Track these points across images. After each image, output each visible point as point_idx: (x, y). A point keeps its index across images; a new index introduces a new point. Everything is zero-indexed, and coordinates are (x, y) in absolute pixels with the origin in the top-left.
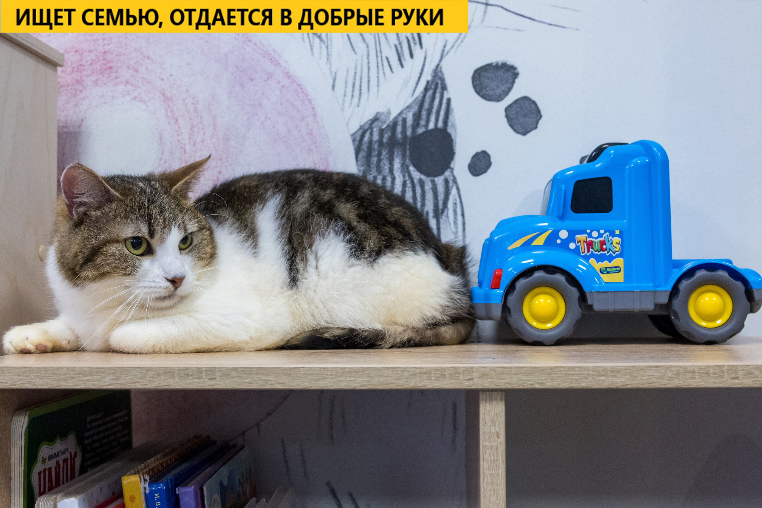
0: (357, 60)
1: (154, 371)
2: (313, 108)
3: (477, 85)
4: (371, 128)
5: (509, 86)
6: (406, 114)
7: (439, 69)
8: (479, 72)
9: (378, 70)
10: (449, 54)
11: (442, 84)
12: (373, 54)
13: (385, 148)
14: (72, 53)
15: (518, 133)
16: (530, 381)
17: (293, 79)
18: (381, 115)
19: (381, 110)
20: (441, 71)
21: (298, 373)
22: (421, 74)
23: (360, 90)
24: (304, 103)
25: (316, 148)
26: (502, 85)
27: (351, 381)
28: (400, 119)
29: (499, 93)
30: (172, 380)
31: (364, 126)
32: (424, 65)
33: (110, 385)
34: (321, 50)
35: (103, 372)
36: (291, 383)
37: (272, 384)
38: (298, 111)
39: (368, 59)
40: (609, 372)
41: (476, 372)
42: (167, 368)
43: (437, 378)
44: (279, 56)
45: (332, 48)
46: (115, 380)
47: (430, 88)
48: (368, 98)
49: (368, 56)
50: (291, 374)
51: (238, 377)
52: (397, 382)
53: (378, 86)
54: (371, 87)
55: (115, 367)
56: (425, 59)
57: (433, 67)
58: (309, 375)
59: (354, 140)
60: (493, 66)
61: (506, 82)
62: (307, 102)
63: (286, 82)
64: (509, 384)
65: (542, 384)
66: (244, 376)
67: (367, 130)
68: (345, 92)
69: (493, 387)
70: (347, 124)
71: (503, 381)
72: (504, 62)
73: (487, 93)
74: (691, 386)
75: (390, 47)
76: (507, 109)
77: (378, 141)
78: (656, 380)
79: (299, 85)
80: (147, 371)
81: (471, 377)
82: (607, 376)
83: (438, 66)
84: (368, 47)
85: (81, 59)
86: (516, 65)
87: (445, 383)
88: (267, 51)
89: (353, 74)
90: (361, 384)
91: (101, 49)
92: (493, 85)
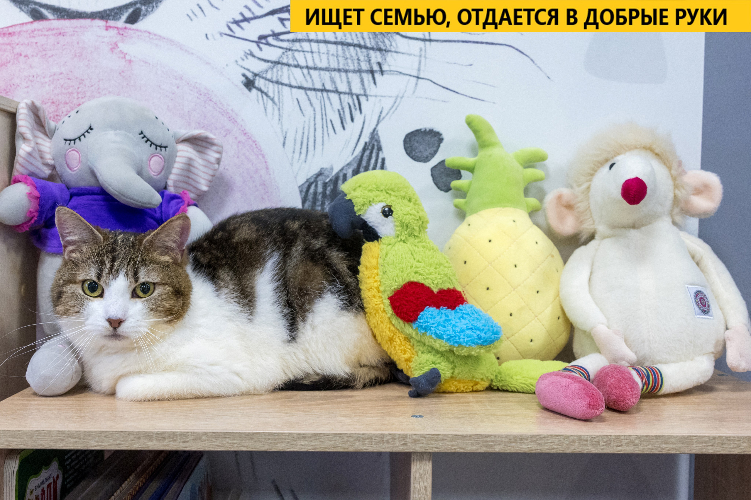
0: (305, 122)
1: (134, 435)
2: (266, 162)
3: (408, 147)
4: (316, 181)
5: (435, 149)
6: (346, 171)
7: (376, 132)
8: (410, 136)
9: (323, 131)
10: (385, 120)
11: (377, 146)
12: (318, 117)
13: (328, 199)
14: (49, 104)
15: (441, 190)
16: (453, 446)
17: (248, 136)
18: (325, 170)
19: (325, 166)
20: (377, 134)
21: (259, 437)
22: (360, 136)
23: (307, 148)
24: (258, 157)
25: (268, 197)
26: (429, 148)
27: (304, 445)
28: (341, 175)
29: (427, 155)
30: (151, 443)
31: (310, 180)
32: (363, 128)
33: (96, 446)
34: (274, 112)
35: (89, 435)
36: (253, 446)
37: (237, 447)
38: (252, 164)
39: (314, 121)
40: (519, 439)
41: (409, 438)
42: (146, 432)
43: (377, 443)
44: (237, 115)
45: (283, 110)
46: (101, 442)
47: (368, 149)
48: (314, 155)
49: (315, 118)
50: (253, 439)
51: (208, 440)
52: (343, 445)
53: (323, 145)
54: (316, 146)
55: (100, 431)
56: (364, 123)
57: (371, 130)
58: (269, 439)
59: (301, 192)
60: (422, 132)
61: (433, 146)
62: (260, 157)
63: (242, 138)
64: (436, 448)
65: (463, 449)
66: (214, 439)
67: (312, 183)
68: (294, 149)
69: (423, 450)
70: (295, 177)
71: (432, 446)
72: (432, 129)
73: (416, 155)
74: (584, 452)
75: (334, 111)
76: (432, 170)
77: (322, 192)
78: (556, 447)
79: (254, 141)
80: (128, 434)
81: (406, 442)
82: (517, 443)
83: (375, 129)
84: (314, 110)
85: (57, 110)
86: (441, 131)
87: (384, 446)
88: (226, 110)
89: (302, 134)
90: (313, 448)
91: (75, 101)
92: (422, 148)
